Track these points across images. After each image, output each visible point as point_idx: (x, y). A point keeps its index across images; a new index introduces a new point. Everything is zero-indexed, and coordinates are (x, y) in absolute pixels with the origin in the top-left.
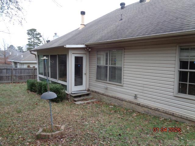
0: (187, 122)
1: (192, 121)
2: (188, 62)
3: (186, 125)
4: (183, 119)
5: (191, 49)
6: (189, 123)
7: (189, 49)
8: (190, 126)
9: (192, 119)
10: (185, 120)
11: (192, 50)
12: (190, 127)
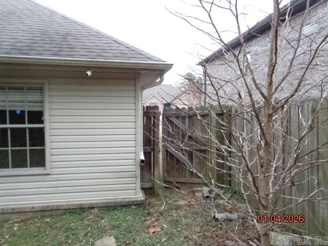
0: (14, 217)
1: (22, 212)
2: (6, 111)
3: (12, 224)
4: (6, 215)
5: (9, 89)
6: (18, 217)
7: (5, 89)
8: (18, 222)
9: (22, 208)
10: (9, 215)
11: (10, 91)
12: (20, 224)
